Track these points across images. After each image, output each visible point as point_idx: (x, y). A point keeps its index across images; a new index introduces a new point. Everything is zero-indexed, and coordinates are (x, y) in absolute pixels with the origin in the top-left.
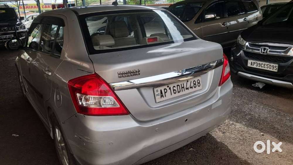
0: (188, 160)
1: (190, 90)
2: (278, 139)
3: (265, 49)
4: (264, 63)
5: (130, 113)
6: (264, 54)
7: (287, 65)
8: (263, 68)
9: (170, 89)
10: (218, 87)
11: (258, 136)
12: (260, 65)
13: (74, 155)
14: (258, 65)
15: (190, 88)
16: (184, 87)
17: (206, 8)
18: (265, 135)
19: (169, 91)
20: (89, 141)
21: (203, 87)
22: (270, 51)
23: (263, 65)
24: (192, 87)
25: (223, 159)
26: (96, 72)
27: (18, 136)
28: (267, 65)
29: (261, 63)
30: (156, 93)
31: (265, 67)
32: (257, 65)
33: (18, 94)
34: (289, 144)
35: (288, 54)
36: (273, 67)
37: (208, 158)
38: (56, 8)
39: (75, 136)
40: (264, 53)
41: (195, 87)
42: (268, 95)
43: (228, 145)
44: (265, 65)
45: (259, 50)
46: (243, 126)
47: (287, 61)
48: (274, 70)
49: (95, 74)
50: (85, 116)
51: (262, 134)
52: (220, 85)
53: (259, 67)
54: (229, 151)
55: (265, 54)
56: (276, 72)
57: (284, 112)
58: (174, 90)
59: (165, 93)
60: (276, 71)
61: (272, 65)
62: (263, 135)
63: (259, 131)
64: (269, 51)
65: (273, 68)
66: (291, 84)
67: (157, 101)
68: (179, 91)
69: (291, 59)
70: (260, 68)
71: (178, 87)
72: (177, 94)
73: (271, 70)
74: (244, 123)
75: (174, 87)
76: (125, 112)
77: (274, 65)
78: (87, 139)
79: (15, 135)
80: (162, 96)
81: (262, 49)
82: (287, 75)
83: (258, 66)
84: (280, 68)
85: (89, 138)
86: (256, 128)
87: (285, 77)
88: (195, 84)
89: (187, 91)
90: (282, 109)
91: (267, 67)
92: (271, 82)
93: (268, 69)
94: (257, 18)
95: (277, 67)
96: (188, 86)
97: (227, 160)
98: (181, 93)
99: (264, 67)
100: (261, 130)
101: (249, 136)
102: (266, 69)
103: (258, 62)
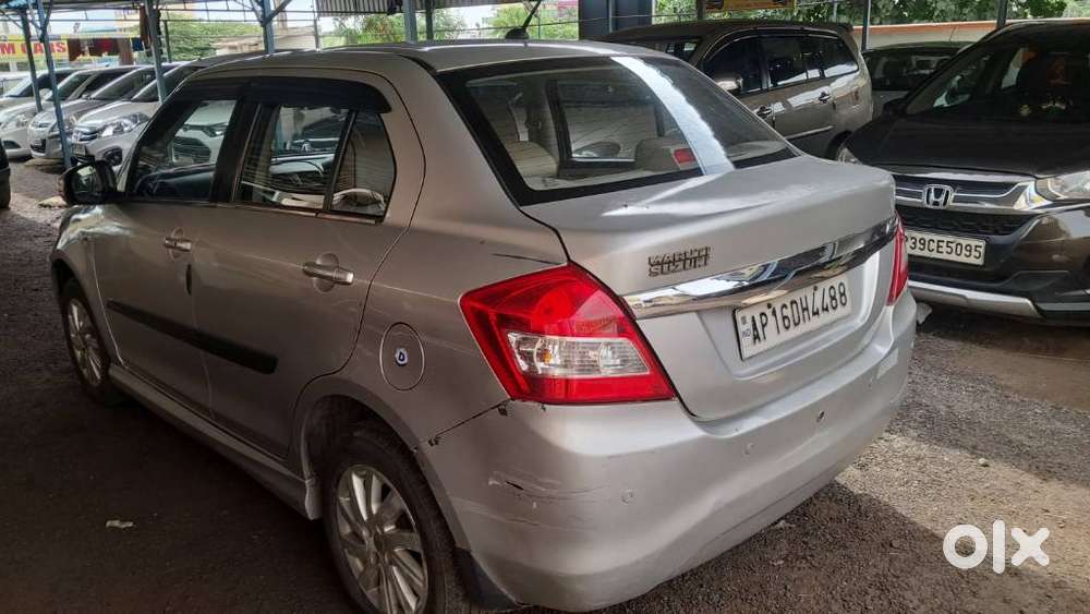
0: (785, 559)
1: (825, 318)
2: (1036, 474)
3: (938, 193)
4: (936, 238)
5: (678, 395)
6: (936, 207)
7: (1014, 242)
8: (935, 255)
9: (774, 313)
10: (885, 307)
11: (971, 469)
12: (924, 244)
13: (474, 555)
14: (918, 245)
15: (823, 309)
16: (807, 309)
17: (708, 57)
18: (992, 463)
19: (771, 319)
20: (554, 492)
21: (853, 307)
22: (956, 200)
23: (933, 246)
24: (827, 309)
25: (894, 545)
26: (572, 258)
27: (130, 524)
28: (948, 242)
29: (927, 236)
30: (742, 328)
31: (940, 250)
32: (914, 243)
33: (48, 380)
34: (1073, 486)
35: (1016, 207)
36: (969, 250)
37: (845, 547)
38: (83, 54)
39: (491, 483)
40: (936, 203)
41: (834, 308)
42: (954, 345)
43: (893, 502)
44: (941, 244)
45: (919, 196)
46: (914, 443)
47: (1012, 230)
48: (972, 260)
49: (569, 266)
50: (546, 406)
51: (982, 461)
52: (890, 301)
53: (922, 250)
54: (903, 521)
55: (941, 207)
56: (977, 266)
57: (1017, 392)
58: (784, 318)
59: (764, 326)
60: (980, 262)
61: (964, 242)
62: (986, 465)
63: (968, 455)
64: (951, 200)
65: (968, 253)
66: (1029, 302)
67: (746, 354)
68: (797, 321)
69: (1024, 223)
70: (926, 253)
71: (794, 305)
72: (794, 332)
73: (962, 259)
74: (913, 433)
75: (784, 306)
76: (665, 389)
77: (974, 243)
78: (547, 486)
79: (116, 523)
80: (756, 337)
81: (929, 191)
82: (1016, 275)
83: (917, 249)
84: (991, 250)
85: (558, 483)
86: (956, 445)
87: (1007, 281)
88: (833, 298)
89: (816, 322)
90: (1009, 384)
91: (949, 250)
92: (963, 300)
93: (953, 257)
94: (856, 92)
95: (982, 250)
96: (818, 305)
97: (906, 546)
98: (803, 328)
99: (938, 252)
100: (974, 450)
101: (947, 472)
102: (944, 256)
103: (918, 235)
